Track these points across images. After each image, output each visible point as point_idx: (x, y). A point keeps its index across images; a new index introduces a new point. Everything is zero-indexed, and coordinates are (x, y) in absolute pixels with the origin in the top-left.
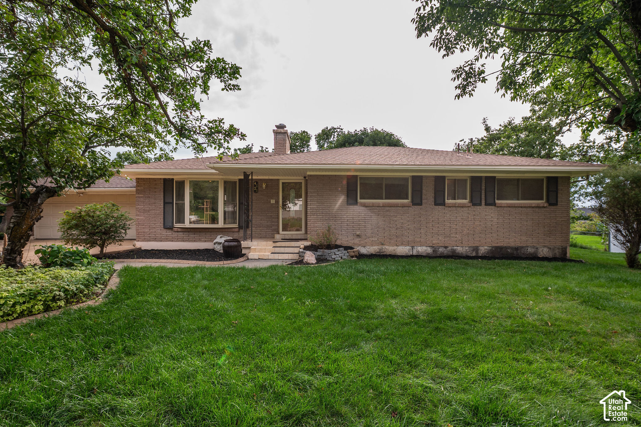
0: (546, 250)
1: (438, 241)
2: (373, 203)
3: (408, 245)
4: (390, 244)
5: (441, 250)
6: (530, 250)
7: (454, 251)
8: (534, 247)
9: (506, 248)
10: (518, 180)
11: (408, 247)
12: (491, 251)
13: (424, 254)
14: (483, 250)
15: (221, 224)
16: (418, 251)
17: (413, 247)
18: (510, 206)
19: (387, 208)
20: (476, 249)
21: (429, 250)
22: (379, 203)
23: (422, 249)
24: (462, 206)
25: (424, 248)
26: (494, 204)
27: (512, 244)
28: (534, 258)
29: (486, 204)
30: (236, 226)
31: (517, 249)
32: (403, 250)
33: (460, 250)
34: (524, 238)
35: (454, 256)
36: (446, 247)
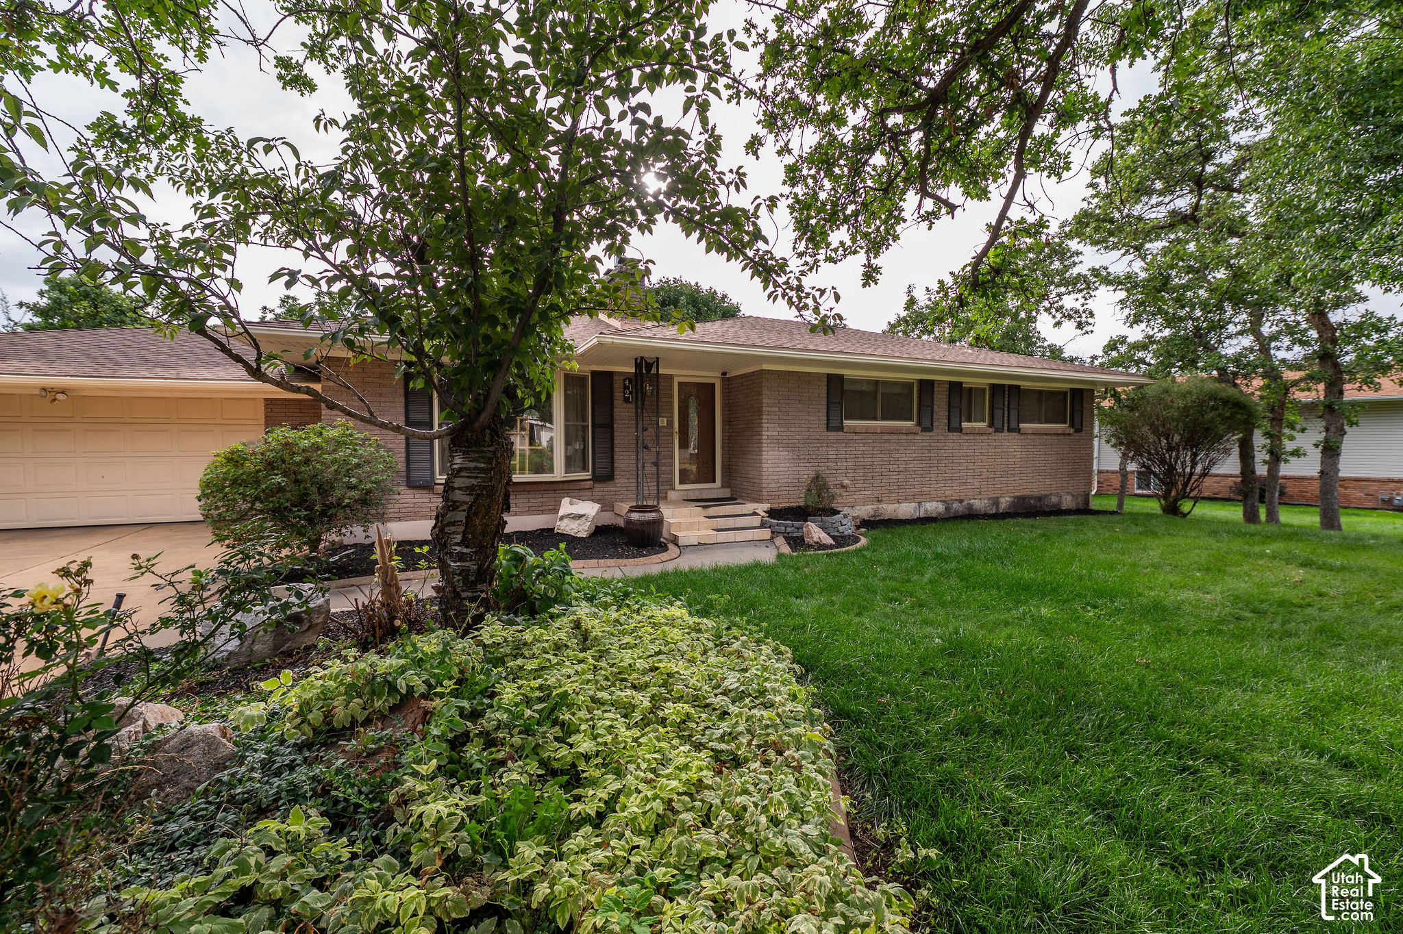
0: (1069, 498)
1: (952, 491)
2: (867, 427)
3: (913, 500)
4: (890, 502)
5: (956, 506)
6: (1054, 500)
7: (970, 507)
8: (1057, 495)
9: (1030, 497)
10: (1040, 392)
11: (914, 505)
12: (1013, 504)
13: (934, 515)
14: (1005, 502)
15: (559, 472)
16: (926, 511)
17: (919, 503)
18: (1036, 433)
19: (886, 437)
20: (996, 502)
21: (940, 507)
22: (875, 428)
23: (933, 507)
24: (981, 433)
25: (935, 504)
26: (1018, 430)
27: (1036, 492)
28: (1058, 512)
29: (1009, 430)
30: (587, 475)
31: (1040, 499)
32: (906, 510)
33: (979, 504)
34: (1048, 482)
35: (971, 516)
36: (961, 501)
